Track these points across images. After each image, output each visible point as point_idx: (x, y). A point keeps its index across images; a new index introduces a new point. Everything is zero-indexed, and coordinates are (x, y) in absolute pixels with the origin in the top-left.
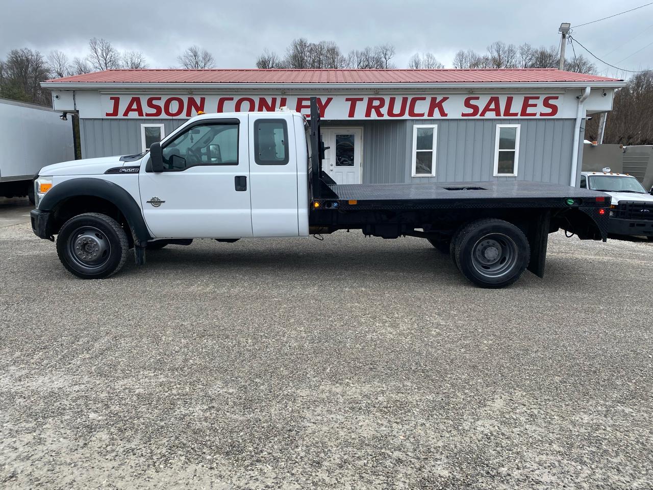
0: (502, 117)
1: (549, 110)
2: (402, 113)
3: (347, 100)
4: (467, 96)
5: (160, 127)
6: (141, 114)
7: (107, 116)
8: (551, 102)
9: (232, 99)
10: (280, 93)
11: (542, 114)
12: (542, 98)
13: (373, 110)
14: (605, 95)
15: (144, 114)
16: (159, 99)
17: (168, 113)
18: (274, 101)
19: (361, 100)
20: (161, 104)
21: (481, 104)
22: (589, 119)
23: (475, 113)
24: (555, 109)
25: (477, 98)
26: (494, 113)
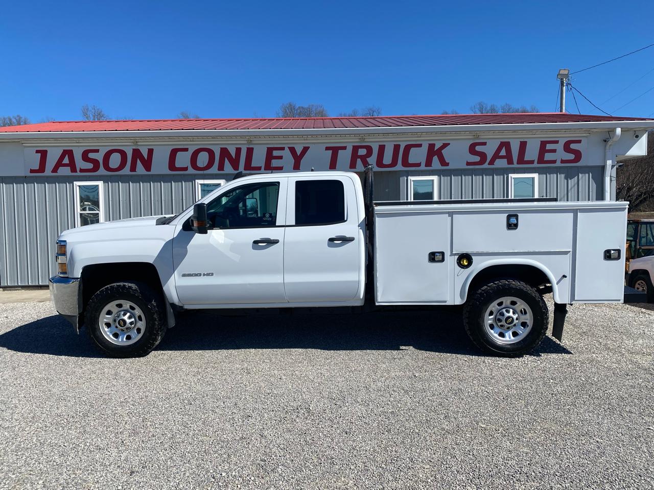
0: (515, 165)
1: (571, 156)
2: (394, 163)
3: (327, 149)
4: (472, 142)
5: (98, 186)
6: (74, 169)
7: (30, 172)
8: (573, 146)
9: (186, 150)
10: (246, 142)
11: (563, 161)
12: (562, 142)
13: (359, 161)
14: (637, 137)
15: (78, 170)
16: (97, 151)
17: (107, 168)
18: (238, 151)
19: (344, 148)
20: (99, 157)
21: (490, 150)
22: (619, 166)
23: (482, 162)
24: (578, 155)
25: (484, 144)
26: (505, 160)
